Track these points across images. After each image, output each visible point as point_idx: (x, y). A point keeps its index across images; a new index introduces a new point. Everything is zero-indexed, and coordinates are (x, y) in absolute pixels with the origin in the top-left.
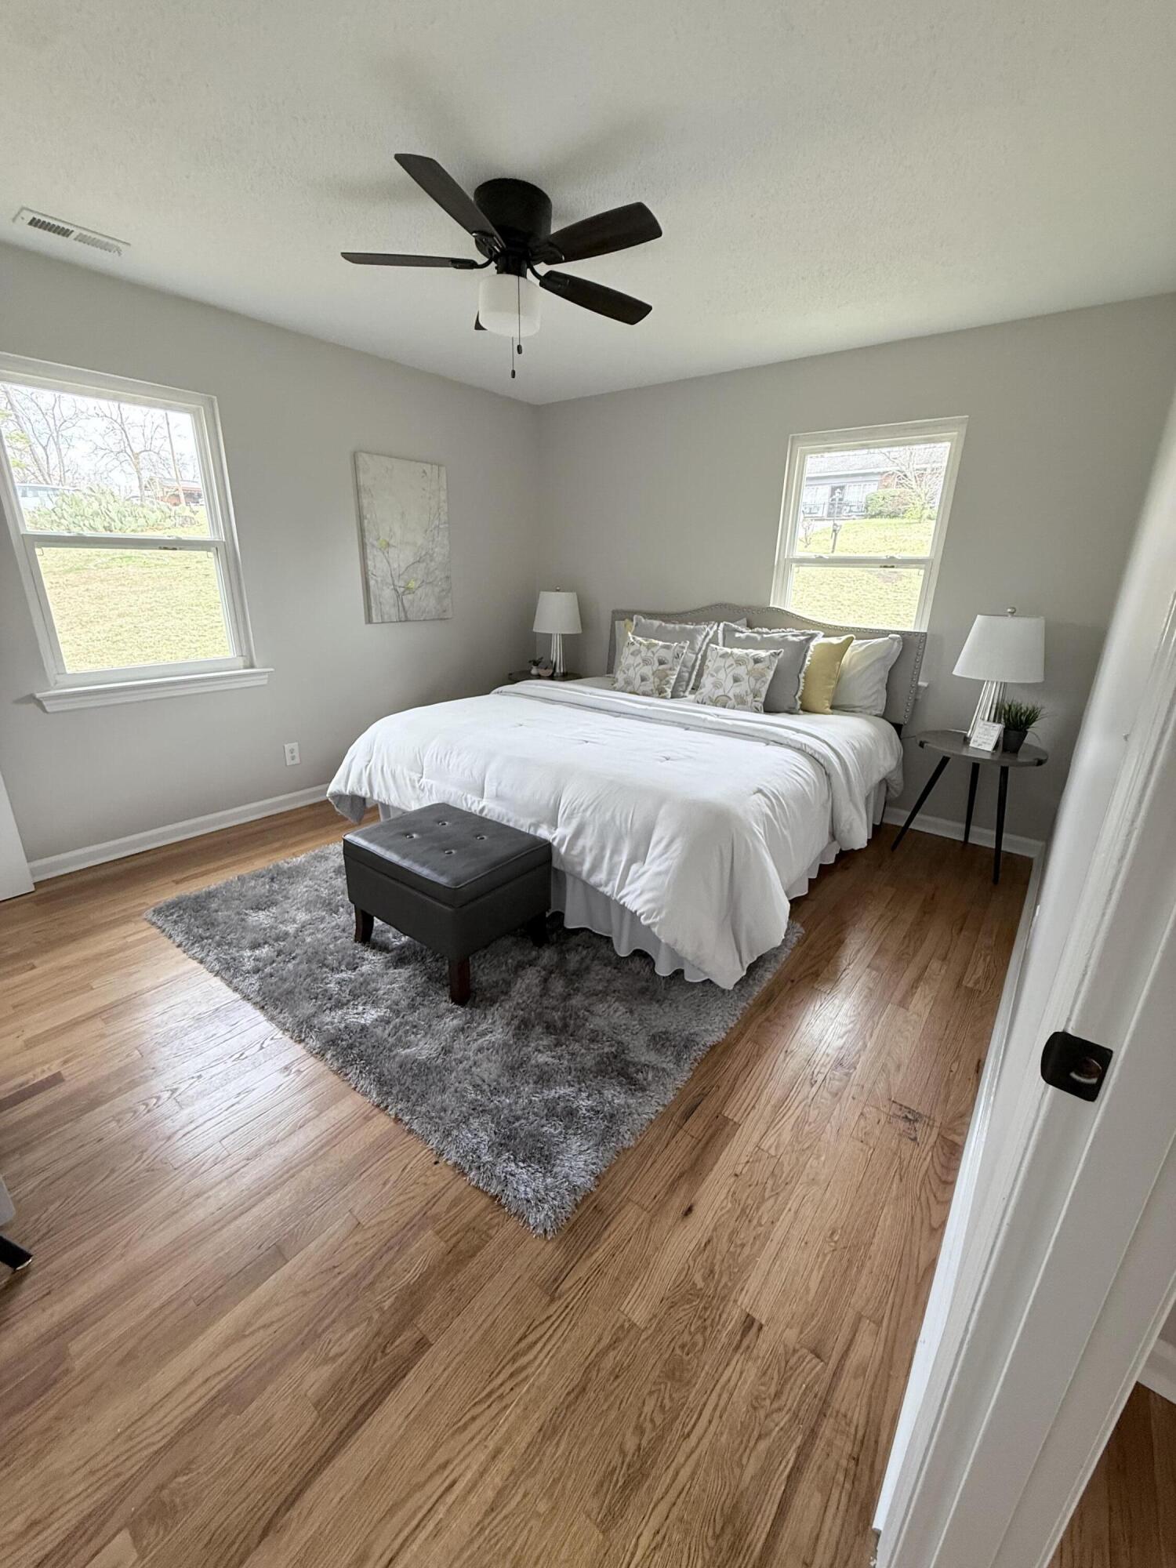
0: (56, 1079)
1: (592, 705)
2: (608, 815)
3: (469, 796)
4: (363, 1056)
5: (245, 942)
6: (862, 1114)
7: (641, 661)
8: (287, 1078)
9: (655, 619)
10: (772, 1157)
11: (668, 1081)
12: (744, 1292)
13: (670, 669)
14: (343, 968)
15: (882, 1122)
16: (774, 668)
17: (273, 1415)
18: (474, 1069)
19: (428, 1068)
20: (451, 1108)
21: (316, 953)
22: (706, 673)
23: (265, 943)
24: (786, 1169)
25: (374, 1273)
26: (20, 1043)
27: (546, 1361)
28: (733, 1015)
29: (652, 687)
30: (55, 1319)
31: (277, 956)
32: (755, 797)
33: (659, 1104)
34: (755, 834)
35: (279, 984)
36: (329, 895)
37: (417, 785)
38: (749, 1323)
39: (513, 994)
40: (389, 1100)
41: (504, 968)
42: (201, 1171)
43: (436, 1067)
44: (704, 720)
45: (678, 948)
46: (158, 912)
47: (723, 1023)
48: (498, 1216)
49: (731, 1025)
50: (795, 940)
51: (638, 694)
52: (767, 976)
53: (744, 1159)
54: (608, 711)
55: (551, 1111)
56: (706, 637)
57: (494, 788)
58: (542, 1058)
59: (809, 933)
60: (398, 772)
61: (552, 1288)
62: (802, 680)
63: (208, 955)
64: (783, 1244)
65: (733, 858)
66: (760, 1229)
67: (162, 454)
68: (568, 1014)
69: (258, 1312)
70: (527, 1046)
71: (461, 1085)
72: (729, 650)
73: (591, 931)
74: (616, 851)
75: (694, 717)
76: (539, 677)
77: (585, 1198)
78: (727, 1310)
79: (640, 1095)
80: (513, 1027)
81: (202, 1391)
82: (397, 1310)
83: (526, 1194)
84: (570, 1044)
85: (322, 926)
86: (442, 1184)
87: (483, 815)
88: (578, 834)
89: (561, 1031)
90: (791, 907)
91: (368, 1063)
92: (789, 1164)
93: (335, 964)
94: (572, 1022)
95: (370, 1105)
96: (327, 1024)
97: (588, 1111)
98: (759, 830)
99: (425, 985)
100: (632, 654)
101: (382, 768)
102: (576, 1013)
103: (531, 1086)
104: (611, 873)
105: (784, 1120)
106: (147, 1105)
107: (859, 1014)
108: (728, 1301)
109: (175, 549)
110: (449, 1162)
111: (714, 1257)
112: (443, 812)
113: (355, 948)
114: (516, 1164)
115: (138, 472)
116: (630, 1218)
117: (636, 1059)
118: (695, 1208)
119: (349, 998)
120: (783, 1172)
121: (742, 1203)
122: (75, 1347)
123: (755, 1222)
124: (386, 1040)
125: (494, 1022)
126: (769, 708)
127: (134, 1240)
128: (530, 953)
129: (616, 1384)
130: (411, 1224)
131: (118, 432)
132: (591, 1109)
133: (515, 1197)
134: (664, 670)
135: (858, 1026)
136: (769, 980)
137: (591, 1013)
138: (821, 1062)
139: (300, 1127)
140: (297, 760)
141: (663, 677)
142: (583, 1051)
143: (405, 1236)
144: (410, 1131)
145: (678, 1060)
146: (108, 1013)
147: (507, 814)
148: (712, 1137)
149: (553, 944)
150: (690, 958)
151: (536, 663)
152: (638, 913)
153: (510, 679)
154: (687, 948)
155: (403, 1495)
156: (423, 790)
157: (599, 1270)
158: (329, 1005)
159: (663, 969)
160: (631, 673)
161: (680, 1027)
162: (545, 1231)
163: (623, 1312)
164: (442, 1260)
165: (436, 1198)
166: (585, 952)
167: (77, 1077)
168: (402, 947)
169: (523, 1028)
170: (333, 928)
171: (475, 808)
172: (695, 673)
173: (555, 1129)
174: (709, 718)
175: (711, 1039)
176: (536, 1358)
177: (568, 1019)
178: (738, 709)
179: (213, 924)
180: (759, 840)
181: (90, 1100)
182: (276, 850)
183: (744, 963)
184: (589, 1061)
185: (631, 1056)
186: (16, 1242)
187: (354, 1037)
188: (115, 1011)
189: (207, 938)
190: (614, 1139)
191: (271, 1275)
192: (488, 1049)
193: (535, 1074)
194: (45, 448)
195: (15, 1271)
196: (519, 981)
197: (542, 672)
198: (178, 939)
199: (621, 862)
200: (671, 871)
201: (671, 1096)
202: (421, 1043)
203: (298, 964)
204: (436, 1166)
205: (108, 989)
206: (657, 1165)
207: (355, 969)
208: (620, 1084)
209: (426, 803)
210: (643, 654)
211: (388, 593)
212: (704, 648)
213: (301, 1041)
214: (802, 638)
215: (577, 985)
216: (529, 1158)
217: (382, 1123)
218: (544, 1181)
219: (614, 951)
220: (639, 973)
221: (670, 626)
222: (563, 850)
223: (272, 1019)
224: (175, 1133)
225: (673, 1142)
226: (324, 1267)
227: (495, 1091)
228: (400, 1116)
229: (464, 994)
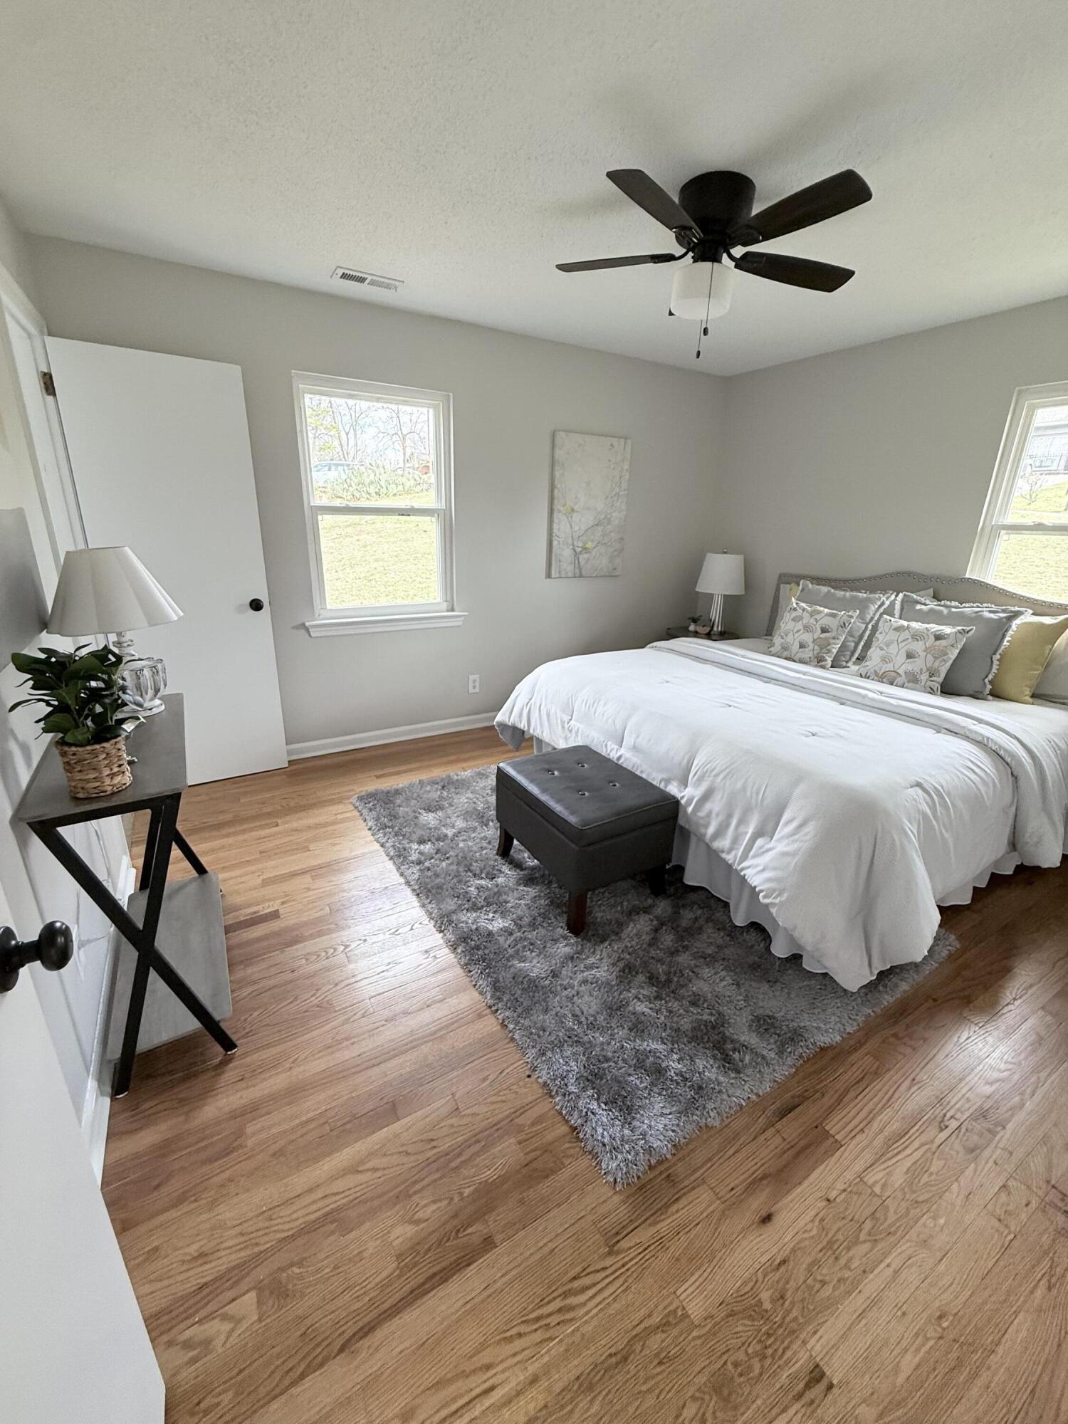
0: (275, 915)
1: (743, 668)
2: (739, 785)
3: (609, 743)
4: (485, 959)
5: (415, 837)
6: (1004, 1186)
7: (802, 628)
8: (425, 961)
9: (824, 585)
10: (876, 1195)
11: (766, 1070)
12: (817, 1337)
13: (834, 638)
14: (483, 875)
15: (1034, 1205)
16: (960, 647)
17: (365, 1250)
18: (576, 998)
19: (536, 987)
20: (549, 1030)
21: (466, 858)
22: (875, 644)
23: (429, 840)
24: (892, 1217)
25: (462, 1159)
26: (259, 881)
27: (594, 1311)
28: (854, 1020)
29: (811, 655)
30: (242, 1101)
31: (436, 853)
32: (911, 791)
33: (752, 1091)
34: (906, 834)
35: (433, 878)
36: (484, 809)
37: (566, 727)
38: (816, 1376)
39: (623, 936)
40: (500, 1005)
41: (619, 908)
42: (352, 1020)
43: (543, 988)
44: (864, 697)
45: (796, 934)
46: (361, 799)
47: (839, 1025)
48: (574, 1148)
49: (849, 1030)
50: (945, 953)
51: (794, 661)
52: (904, 987)
53: (840, 1186)
54: (759, 676)
55: (641, 1062)
56: (880, 607)
57: (633, 740)
58: (641, 1007)
59: (964, 950)
60: (553, 711)
61: (613, 1240)
62: (996, 662)
63: (387, 842)
64: (874, 1303)
65: (874, 852)
66: (847, 1274)
67: (422, 434)
68: (672, 970)
69: (371, 1154)
70: (628, 991)
71: (562, 1011)
72: (905, 623)
73: (709, 892)
74: (741, 822)
75: (851, 692)
76: (696, 634)
77: (660, 1163)
78: (795, 1347)
79: (733, 1075)
80: (618, 968)
81: (320, 1204)
82: (474, 1201)
83: (603, 1137)
84: (670, 1001)
85: (473, 835)
86: (530, 1099)
87: (620, 762)
88: (706, 797)
89: (664, 985)
90: (941, 920)
91: (488, 966)
92: (895, 1212)
93: (478, 872)
94: (676, 979)
95: (484, 1004)
96: (462, 922)
97: (677, 1075)
98: (911, 829)
99: (547, 907)
100: (792, 620)
101: (540, 706)
102: (681, 971)
103: (626, 1031)
104: (735, 841)
105: (899, 1157)
106: (327, 953)
107: (1020, 1063)
108: (797, 1337)
109: (409, 515)
110: (540, 1080)
111: (787, 1283)
112: (584, 754)
113: (496, 860)
114: (599, 1104)
115: (404, 449)
116: (700, 1202)
117: (736, 1037)
118: (775, 1219)
119: (483, 903)
120: (886, 1220)
121: (830, 1235)
122: (250, 1129)
123: (843, 1261)
124: (506, 950)
125: (602, 959)
126: (948, 690)
127: (299, 1060)
128: (646, 900)
129: (659, 1369)
130: (498, 1126)
131: (394, 419)
132: (680, 1074)
133: (593, 1136)
134: (826, 639)
135: (1016, 1077)
136: (904, 991)
137: (697, 974)
138: (957, 1106)
139: (428, 1006)
140: (477, 690)
141: (824, 646)
142: (681, 1011)
143: (491, 1135)
144: (512, 1039)
145: (780, 1053)
146: (316, 872)
147: (641, 766)
148: (807, 1147)
149: (669, 897)
150: (809, 948)
151: (695, 621)
152: (757, 889)
153: (668, 634)
154: (808, 939)
155: (449, 1376)
156: (571, 731)
157: (661, 1242)
158: (466, 906)
159: (780, 949)
160: (789, 639)
161: (789, 1017)
162: (615, 1180)
163: (678, 1297)
164: (518, 1172)
165: (522, 1110)
166: (699, 912)
167: (289, 919)
168: (533, 868)
169: (627, 972)
170: (482, 839)
171: (613, 756)
172: (862, 643)
173: (641, 1082)
174: (871, 695)
175: (824, 1039)
176: (584, 1304)
177: (672, 975)
178: (906, 688)
179: (395, 817)
180: (910, 841)
181: (292, 938)
182: (451, 762)
183: (873, 970)
184: (686, 1024)
185: (729, 1032)
186: (229, 1033)
187: (481, 940)
188: (320, 872)
189: (389, 827)
190: (698, 1113)
191: (384, 1127)
192: (592, 984)
193: (631, 1021)
194: (347, 434)
195: (226, 1054)
196: (632, 925)
197: (700, 629)
198: (370, 824)
199: (746, 833)
200: (800, 853)
201: (767, 1087)
202: (535, 961)
203: (450, 864)
204: (528, 1079)
205: (320, 854)
206: (740, 1156)
207: (493, 879)
208: (714, 1057)
209: (572, 744)
210: (805, 621)
211: (567, 553)
212: (876, 618)
213: (441, 931)
214: (1003, 615)
215: (686, 943)
216: (612, 1103)
217: (490, 1024)
218: (621, 1130)
219: (730, 917)
220: (752, 946)
221: (840, 593)
222: (690, 809)
223: (423, 906)
224: (342, 981)
225: (762, 1138)
226: (424, 1137)
227: (592, 1026)
228: (506, 1023)
229: (578, 925)
